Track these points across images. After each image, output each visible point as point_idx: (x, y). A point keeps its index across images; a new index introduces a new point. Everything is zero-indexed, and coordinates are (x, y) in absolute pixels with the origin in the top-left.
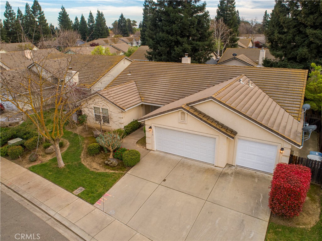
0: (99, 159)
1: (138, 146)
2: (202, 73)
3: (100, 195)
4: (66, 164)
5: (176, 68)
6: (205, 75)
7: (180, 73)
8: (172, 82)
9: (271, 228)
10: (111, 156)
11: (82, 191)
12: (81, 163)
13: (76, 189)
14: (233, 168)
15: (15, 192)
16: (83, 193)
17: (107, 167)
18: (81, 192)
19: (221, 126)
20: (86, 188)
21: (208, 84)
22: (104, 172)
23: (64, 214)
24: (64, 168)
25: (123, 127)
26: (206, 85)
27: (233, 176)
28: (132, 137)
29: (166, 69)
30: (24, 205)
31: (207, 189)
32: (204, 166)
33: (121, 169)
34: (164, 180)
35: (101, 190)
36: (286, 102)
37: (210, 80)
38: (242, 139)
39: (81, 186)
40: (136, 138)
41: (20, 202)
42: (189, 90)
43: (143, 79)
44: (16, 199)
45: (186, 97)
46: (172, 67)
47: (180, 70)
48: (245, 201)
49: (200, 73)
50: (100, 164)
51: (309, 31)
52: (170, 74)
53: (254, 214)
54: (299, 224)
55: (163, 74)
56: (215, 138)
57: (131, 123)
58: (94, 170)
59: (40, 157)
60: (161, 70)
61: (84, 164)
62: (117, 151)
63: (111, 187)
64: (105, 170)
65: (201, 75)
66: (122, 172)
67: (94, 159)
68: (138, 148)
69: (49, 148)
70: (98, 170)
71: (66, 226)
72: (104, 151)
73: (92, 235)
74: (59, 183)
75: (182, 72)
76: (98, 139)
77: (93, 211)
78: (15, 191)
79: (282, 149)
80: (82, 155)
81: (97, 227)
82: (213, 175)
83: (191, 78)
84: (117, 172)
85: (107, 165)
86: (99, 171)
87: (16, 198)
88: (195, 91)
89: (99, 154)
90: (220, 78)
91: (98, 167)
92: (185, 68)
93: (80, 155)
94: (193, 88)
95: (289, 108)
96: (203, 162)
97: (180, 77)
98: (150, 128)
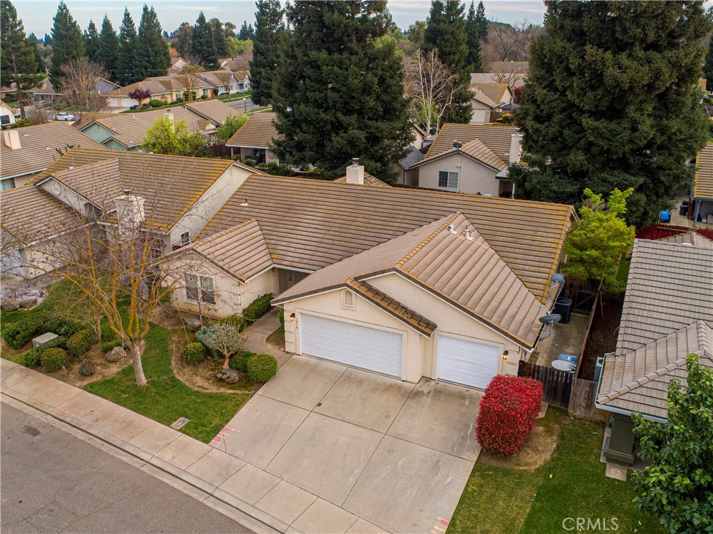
0: (205, 371)
1: (269, 346)
2: (385, 206)
3: (216, 430)
4: (150, 380)
5: (335, 193)
6: (390, 211)
7: (344, 205)
8: (328, 224)
9: (478, 469)
10: (226, 366)
11: (186, 423)
12: (174, 377)
13: (176, 420)
14: (433, 383)
15: (74, 426)
16: (187, 426)
17: (221, 383)
18: (183, 425)
19: (410, 316)
20: (192, 418)
21: (395, 229)
22: (218, 393)
23: (164, 457)
24: (147, 387)
25: (241, 311)
26: (391, 232)
27: (430, 396)
28: (257, 330)
29: (317, 195)
30: (96, 446)
31: (387, 417)
32: (384, 381)
33: (245, 387)
34: (319, 405)
35: (216, 421)
36: (527, 267)
37: (398, 220)
38: (446, 337)
39: (182, 416)
40: (265, 332)
41: (89, 442)
42: (360, 242)
43: (273, 217)
44: (79, 437)
45: (355, 256)
46: (327, 192)
47: (343, 198)
48: (445, 435)
49: (380, 206)
50: (208, 379)
51: (587, 121)
52: (324, 207)
53: (456, 452)
54: (519, 465)
55: (311, 206)
56: (402, 335)
57: (254, 302)
58: (200, 390)
59: (99, 368)
60: (307, 198)
61: (180, 379)
62: (236, 356)
63: (233, 416)
64: (218, 389)
65: (381, 210)
66: (248, 392)
67: (197, 370)
68: (271, 350)
69: (113, 352)
70: (207, 389)
71: (172, 474)
72: (213, 357)
73: (216, 484)
74: (145, 412)
75: (347, 202)
76: (199, 335)
77: (211, 453)
78: (74, 424)
79: (506, 353)
80: (173, 363)
81: (220, 474)
82: (399, 395)
83: (362, 216)
84: (239, 392)
85: (221, 380)
86: (208, 391)
87: (80, 435)
88: (370, 243)
89: (203, 361)
90: (417, 218)
91: (206, 385)
92: (352, 195)
93: (170, 364)
94: (368, 238)
95: (531, 279)
96: (383, 374)
97: (342, 213)
98: (293, 315)
